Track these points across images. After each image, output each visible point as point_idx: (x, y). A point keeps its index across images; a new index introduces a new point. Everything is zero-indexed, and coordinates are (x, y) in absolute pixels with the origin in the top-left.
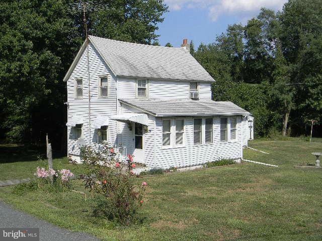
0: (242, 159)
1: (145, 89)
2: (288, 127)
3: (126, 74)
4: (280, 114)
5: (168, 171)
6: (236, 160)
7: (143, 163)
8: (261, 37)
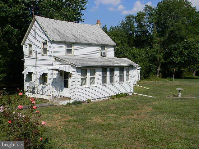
0: (133, 93)
1: (71, 49)
2: (159, 73)
3: (59, 40)
4: (156, 65)
5: (85, 102)
6: (129, 94)
7: (69, 97)
8: (145, 22)
